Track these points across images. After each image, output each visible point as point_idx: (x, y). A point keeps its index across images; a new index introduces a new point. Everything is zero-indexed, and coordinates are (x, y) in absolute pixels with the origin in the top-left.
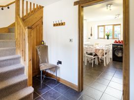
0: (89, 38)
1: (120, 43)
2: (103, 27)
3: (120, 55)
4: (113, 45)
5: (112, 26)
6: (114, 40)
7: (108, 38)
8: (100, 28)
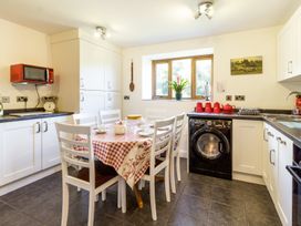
0: (127, 98)
1: (212, 110)
2: (166, 66)
3: (211, 151)
4: (191, 117)
5: (189, 61)
6: (194, 104)
7: (179, 97)
8: (158, 66)
